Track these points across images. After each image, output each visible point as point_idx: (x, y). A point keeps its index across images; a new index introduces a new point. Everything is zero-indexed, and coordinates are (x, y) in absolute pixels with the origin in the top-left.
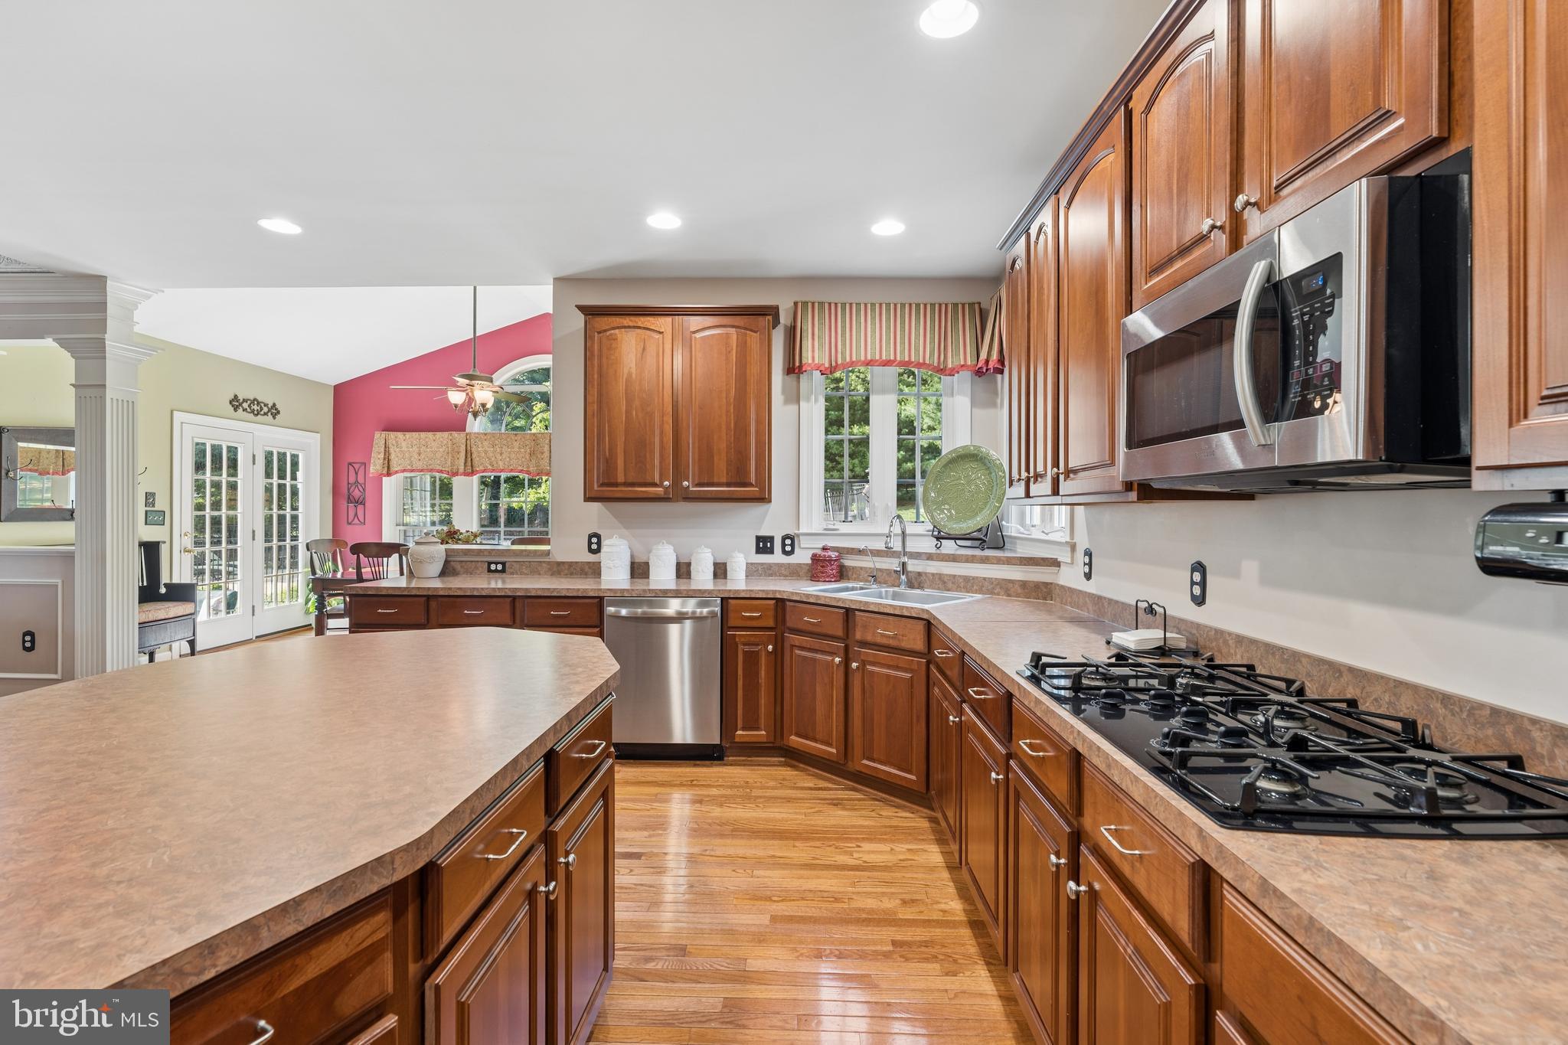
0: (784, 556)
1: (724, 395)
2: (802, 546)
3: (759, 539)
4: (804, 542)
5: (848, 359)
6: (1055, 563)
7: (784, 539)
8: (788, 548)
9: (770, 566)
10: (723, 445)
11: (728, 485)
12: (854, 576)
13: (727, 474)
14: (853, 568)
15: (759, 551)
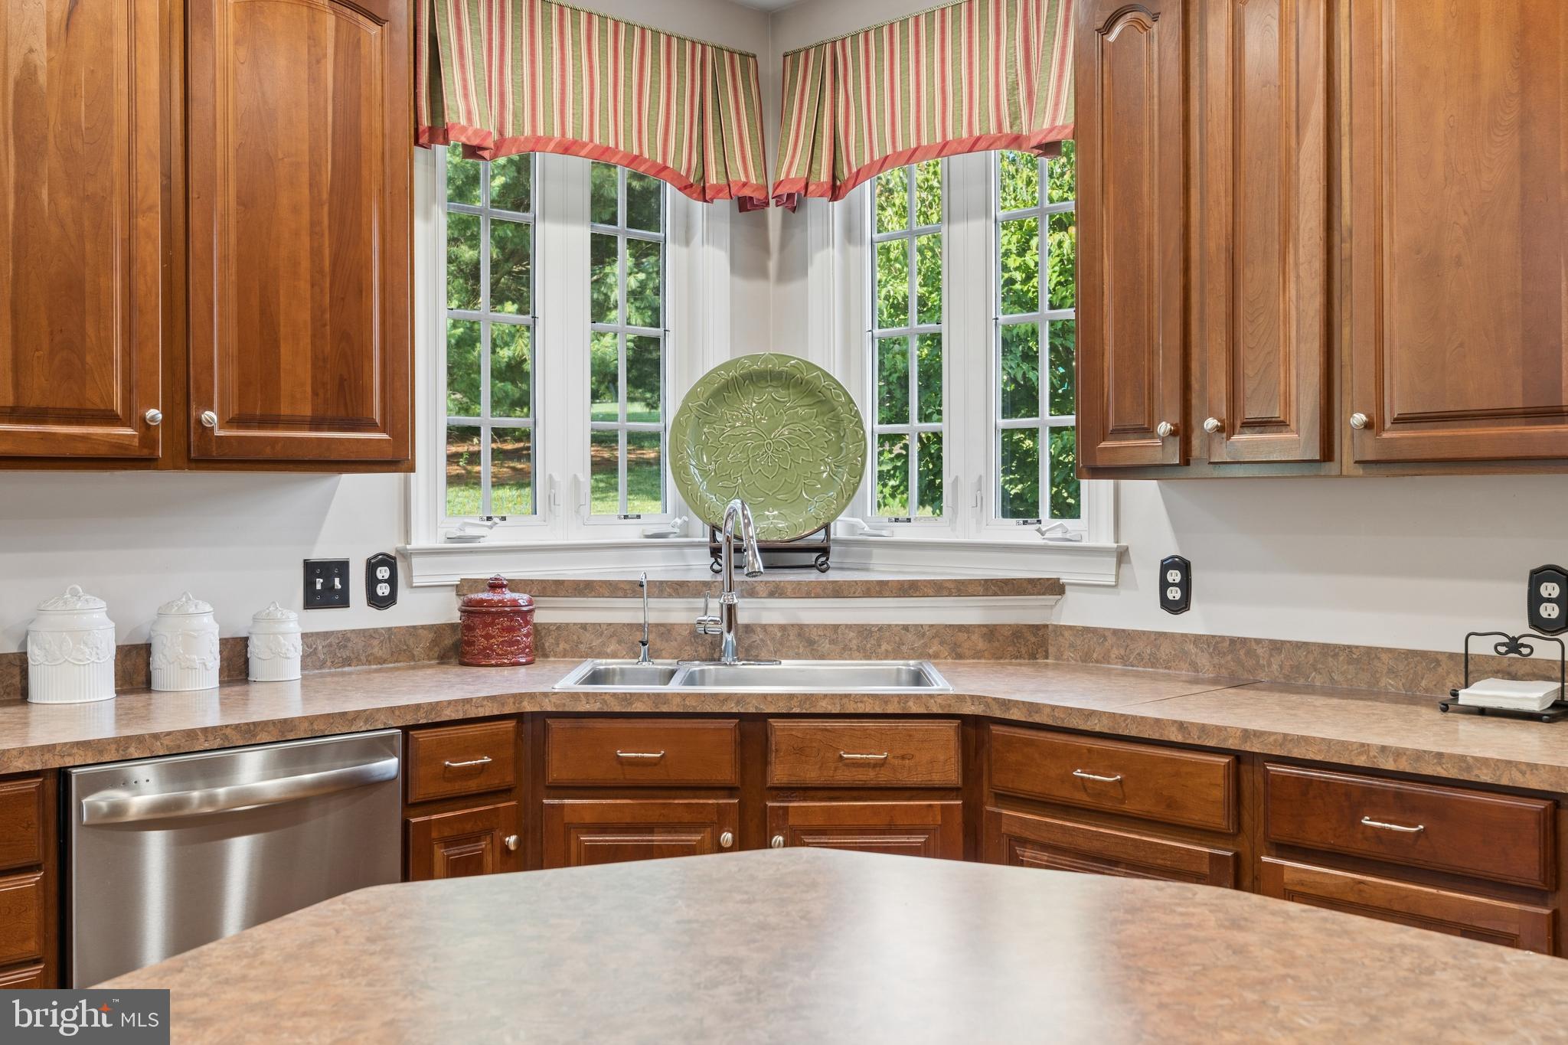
0: (374, 610)
1: (305, 177)
2: (417, 582)
3: (312, 569)
4: (422, 572)
5: (528, 131)
6: (1056, 588)
7: (372, 566)
8: (383, 590)
9: (343, 638)
10: (305, 316)
11: (316, 424)
12: (562, 646)
13: (315, 393)
14: (559, 627)
15: (313, 600)
